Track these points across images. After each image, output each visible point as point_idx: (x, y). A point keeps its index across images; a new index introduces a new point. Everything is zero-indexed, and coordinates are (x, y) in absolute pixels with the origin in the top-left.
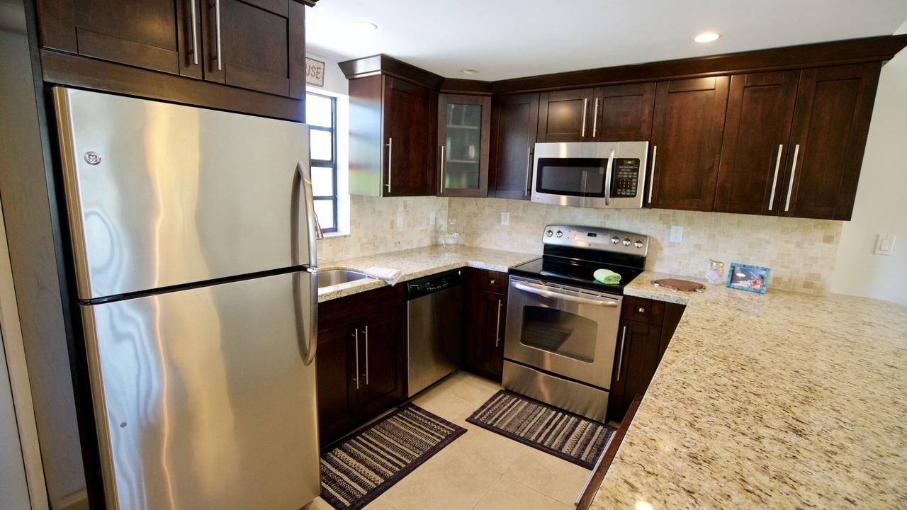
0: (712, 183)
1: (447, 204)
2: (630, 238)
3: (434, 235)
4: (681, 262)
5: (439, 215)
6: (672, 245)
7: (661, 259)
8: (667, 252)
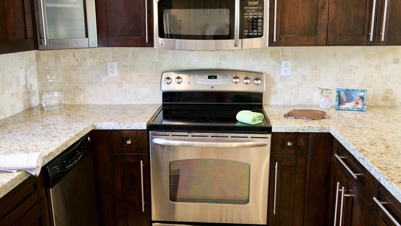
0: (325, 20)
1: (34, 58)
2: (248, 77)
3: (26, 97)
4: (291, 94)
5: (28, 72)
6: (283, 78)
7: (275, 93)
8: (279, 85)
